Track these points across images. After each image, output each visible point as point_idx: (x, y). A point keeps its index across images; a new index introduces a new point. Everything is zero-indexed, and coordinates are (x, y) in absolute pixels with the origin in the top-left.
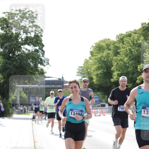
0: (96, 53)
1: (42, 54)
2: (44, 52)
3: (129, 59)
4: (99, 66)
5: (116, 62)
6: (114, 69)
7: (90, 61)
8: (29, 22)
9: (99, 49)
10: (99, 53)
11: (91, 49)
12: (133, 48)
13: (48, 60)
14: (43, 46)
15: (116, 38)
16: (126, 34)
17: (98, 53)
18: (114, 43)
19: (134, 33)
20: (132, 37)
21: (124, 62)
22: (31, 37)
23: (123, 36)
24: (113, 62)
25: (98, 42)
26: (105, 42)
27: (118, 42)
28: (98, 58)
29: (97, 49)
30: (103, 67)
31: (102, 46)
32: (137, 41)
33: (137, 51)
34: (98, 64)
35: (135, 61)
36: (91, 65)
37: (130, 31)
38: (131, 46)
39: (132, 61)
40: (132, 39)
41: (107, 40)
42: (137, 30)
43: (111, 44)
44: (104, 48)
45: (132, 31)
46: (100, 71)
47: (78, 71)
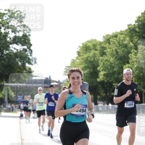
0: (83, 53)
1: (30, 53)
2: (32, 51)
3: (115, 60)
4: (85, 66)
5: (102, 63)
6: (100, 69)
7: (76, 61)
8: (17, 22)
9: (85, 49)
10: (86, 53)
11: (78, 49)
12: (119, 49)
13: (35, 59)
14: (31, 45)
15: (103, 38)
16: (113, 35)
17: (84, 53)
18: (101, 43)
19: (120, 34)
20: (118, 38)
21: (110, 62)
22: (19, 36)
23: (110, 36)
24: (99, 62)
25: (85, 43)
26: (91, 42)
27: (104, 43)
28: (85, 58)
29: (84, 49)
30: (89, 67)
31: (89, 46)
32: (122, 42)
33: (123, 52)
34: (84, 63)
35: (120, 61)
36: (78, 65)
37: (116, 32)
38: (117, 46)
39: (118, 61)
40: (118, 40)
41: (94, 41)
42: (124, 31)
43: (98, 45)
44: (91, 49)
45: (118, 32)
46: (87, 71)
47: (65, 70)
